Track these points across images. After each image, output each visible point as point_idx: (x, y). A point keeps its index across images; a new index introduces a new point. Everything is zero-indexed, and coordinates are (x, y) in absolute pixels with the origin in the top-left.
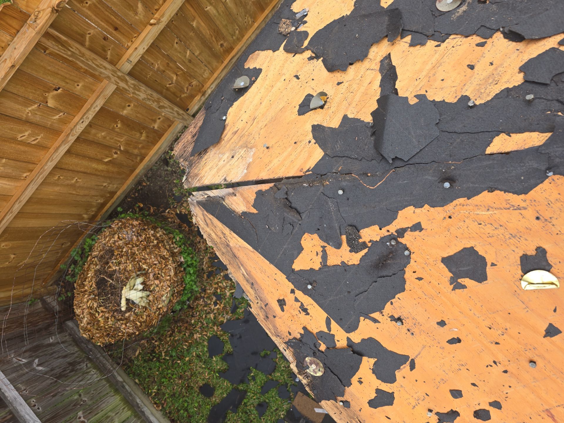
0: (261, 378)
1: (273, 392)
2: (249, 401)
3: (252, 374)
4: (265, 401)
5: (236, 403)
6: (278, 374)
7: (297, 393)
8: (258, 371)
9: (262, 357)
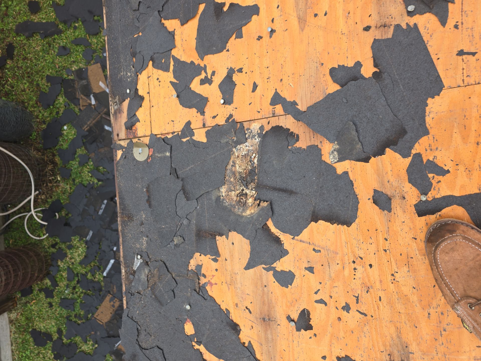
0: (81, 33)
1: (80, 49)
2: (58, 39)
3: (77, 25)
4: (70, 49)
5: (49, 32)
6: (95, 40)
7: (97, 63)
8: (82, 26)
9: (94, 19)
